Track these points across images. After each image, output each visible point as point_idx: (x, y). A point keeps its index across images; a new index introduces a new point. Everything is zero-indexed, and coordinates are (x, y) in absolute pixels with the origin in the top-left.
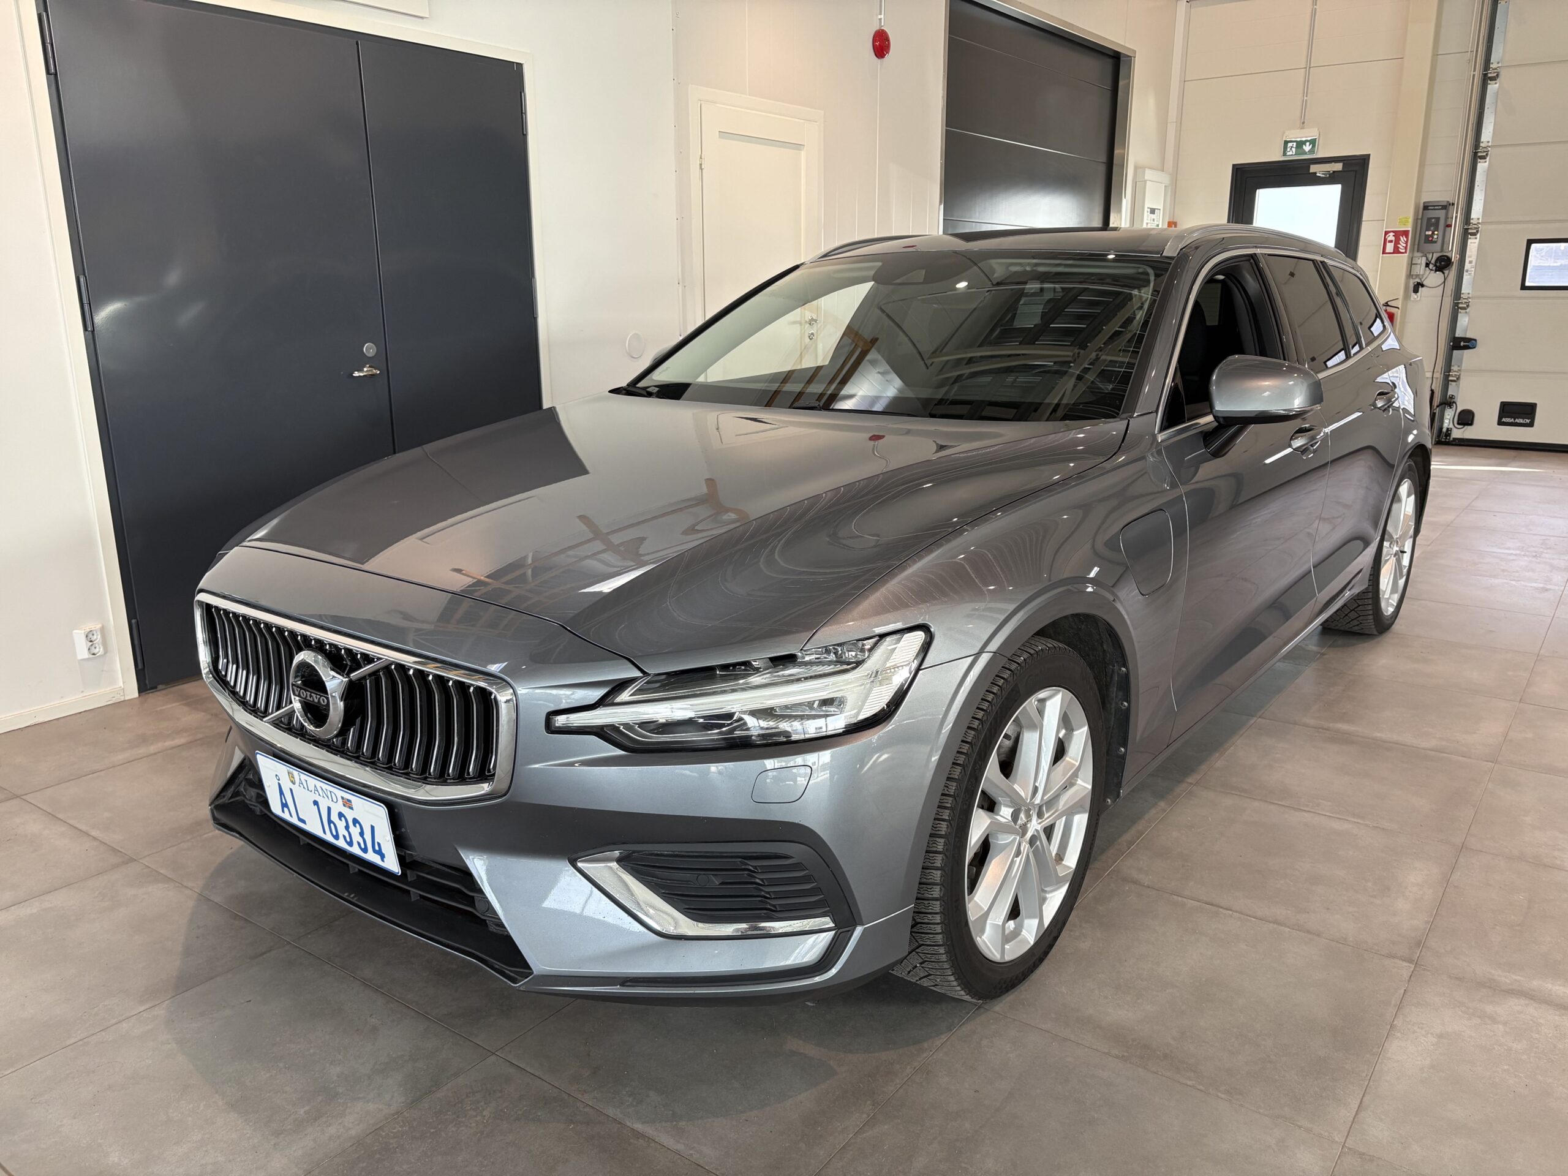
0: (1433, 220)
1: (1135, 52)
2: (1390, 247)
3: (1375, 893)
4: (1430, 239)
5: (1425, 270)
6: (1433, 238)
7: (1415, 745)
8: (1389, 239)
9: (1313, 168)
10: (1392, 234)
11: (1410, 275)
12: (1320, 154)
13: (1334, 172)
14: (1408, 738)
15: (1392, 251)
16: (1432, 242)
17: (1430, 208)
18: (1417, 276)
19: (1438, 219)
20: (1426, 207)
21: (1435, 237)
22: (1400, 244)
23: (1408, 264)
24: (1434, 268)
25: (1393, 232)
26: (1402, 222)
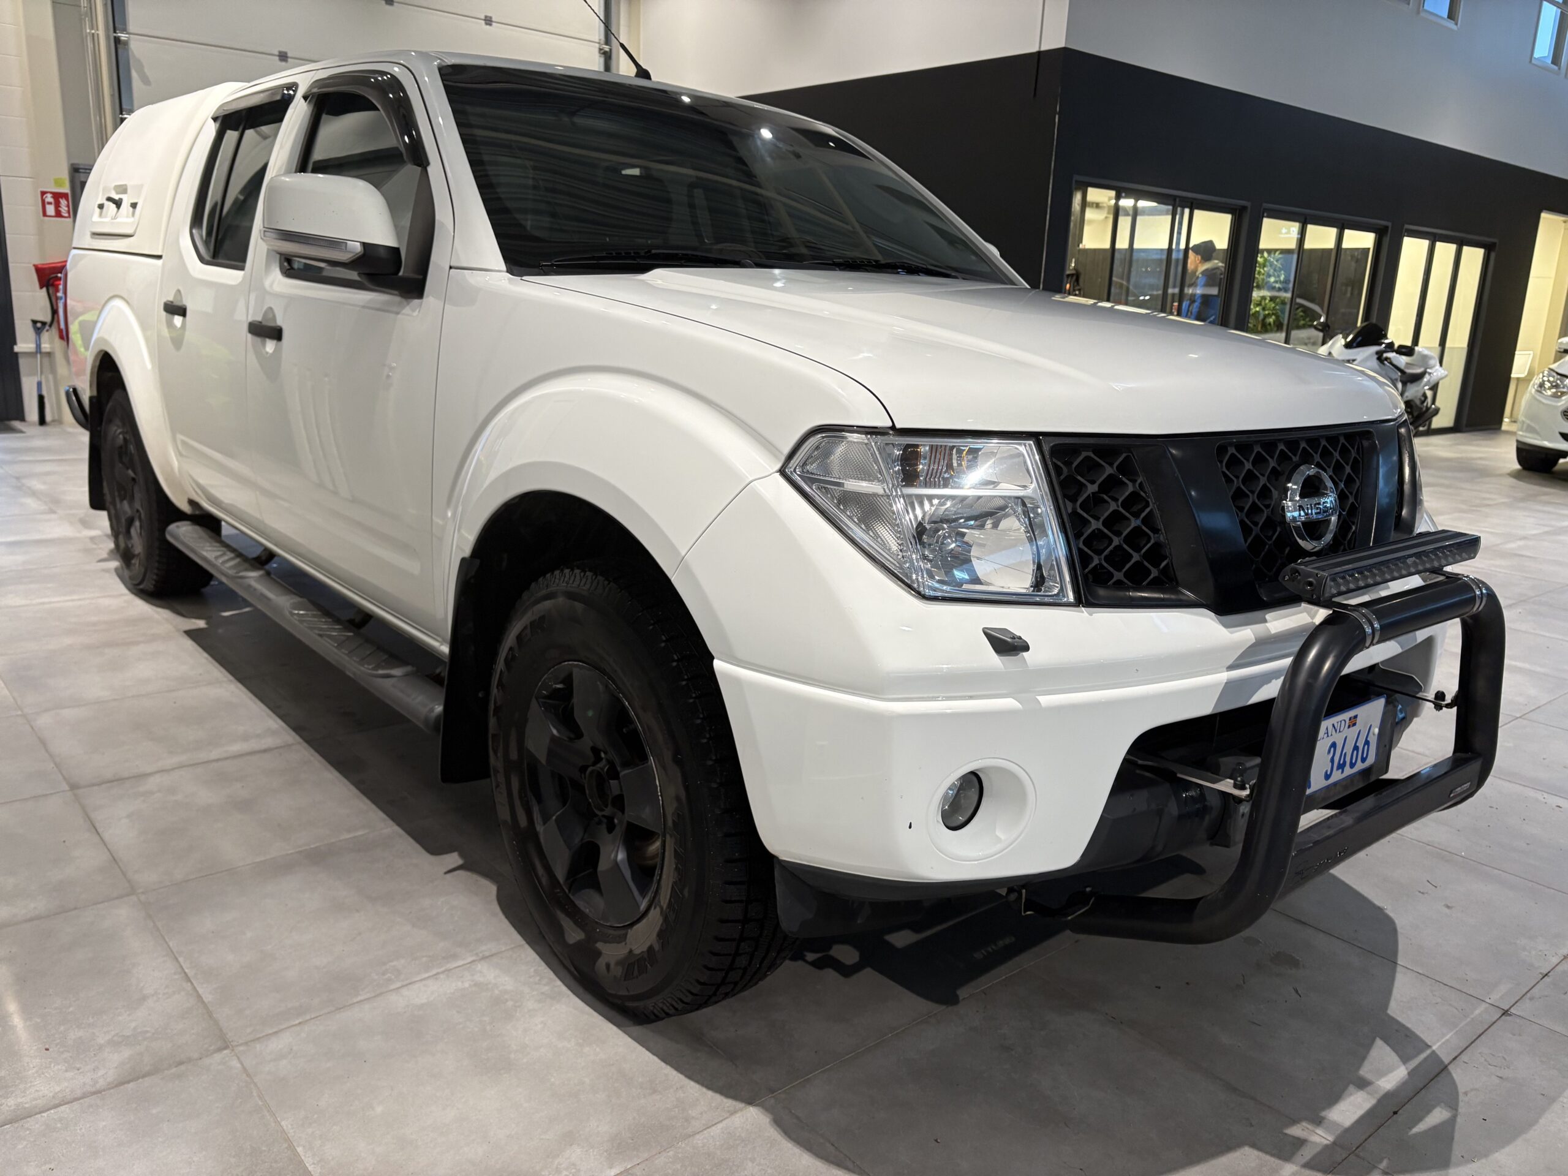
2: (51, 210)
8: (46, 201)
10: (50, 195)
15: (53, 214)
17: (81, 170)
20: (76, 170)
22: (60, 207)
25: (51, 193)
26: (58, 182)
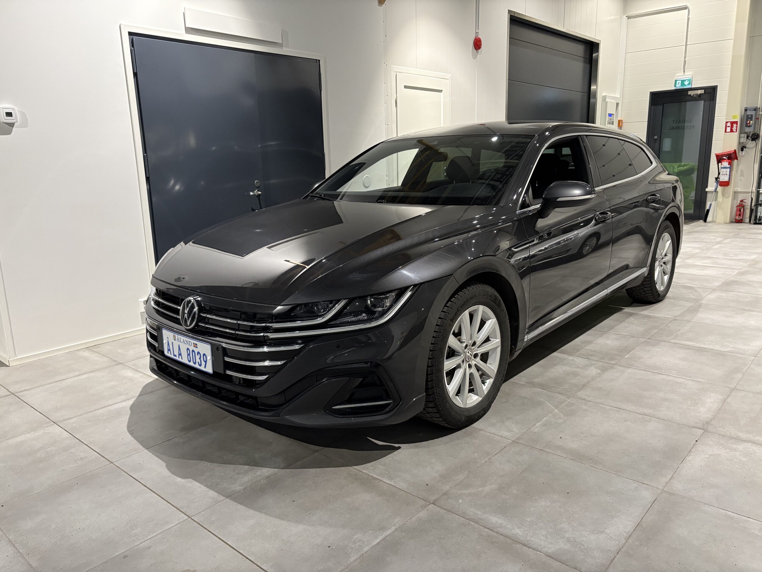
0: (750, 116)
1: (600, 41)
2: (729, 129)
3: (691, 405)
4: (748, 125)
5: (746, 140)
6: (750, 124)
7: (719, 350)
8: (728, 125)
9: (690, 93)
10: (729, 123)
11: (739, 143)
12: (693, 86)
13: (700, 94)
14: (717, 347)
15: (729, 131)
16: (749, 126)
17: (748, 110)
18: (743, 143)
19: (752, 115)
20: (746, 110)
21: (751, 124)
22: (733, 128)
23: (738, 137)
24: (751, 139)
25: (730, 122)
26: (734, 117)
